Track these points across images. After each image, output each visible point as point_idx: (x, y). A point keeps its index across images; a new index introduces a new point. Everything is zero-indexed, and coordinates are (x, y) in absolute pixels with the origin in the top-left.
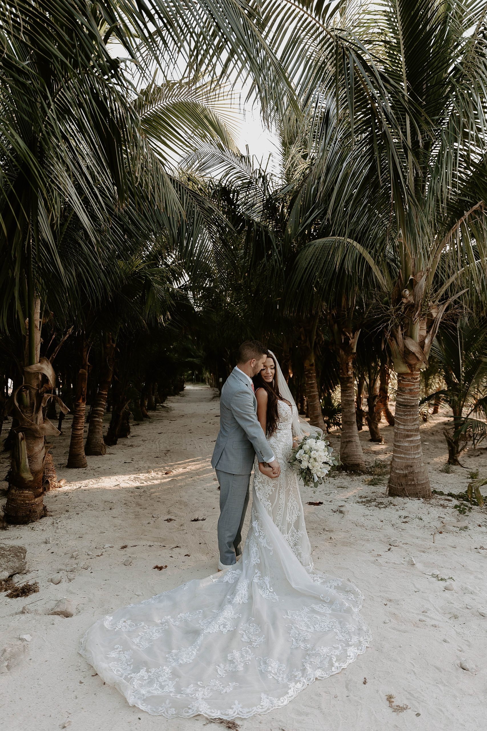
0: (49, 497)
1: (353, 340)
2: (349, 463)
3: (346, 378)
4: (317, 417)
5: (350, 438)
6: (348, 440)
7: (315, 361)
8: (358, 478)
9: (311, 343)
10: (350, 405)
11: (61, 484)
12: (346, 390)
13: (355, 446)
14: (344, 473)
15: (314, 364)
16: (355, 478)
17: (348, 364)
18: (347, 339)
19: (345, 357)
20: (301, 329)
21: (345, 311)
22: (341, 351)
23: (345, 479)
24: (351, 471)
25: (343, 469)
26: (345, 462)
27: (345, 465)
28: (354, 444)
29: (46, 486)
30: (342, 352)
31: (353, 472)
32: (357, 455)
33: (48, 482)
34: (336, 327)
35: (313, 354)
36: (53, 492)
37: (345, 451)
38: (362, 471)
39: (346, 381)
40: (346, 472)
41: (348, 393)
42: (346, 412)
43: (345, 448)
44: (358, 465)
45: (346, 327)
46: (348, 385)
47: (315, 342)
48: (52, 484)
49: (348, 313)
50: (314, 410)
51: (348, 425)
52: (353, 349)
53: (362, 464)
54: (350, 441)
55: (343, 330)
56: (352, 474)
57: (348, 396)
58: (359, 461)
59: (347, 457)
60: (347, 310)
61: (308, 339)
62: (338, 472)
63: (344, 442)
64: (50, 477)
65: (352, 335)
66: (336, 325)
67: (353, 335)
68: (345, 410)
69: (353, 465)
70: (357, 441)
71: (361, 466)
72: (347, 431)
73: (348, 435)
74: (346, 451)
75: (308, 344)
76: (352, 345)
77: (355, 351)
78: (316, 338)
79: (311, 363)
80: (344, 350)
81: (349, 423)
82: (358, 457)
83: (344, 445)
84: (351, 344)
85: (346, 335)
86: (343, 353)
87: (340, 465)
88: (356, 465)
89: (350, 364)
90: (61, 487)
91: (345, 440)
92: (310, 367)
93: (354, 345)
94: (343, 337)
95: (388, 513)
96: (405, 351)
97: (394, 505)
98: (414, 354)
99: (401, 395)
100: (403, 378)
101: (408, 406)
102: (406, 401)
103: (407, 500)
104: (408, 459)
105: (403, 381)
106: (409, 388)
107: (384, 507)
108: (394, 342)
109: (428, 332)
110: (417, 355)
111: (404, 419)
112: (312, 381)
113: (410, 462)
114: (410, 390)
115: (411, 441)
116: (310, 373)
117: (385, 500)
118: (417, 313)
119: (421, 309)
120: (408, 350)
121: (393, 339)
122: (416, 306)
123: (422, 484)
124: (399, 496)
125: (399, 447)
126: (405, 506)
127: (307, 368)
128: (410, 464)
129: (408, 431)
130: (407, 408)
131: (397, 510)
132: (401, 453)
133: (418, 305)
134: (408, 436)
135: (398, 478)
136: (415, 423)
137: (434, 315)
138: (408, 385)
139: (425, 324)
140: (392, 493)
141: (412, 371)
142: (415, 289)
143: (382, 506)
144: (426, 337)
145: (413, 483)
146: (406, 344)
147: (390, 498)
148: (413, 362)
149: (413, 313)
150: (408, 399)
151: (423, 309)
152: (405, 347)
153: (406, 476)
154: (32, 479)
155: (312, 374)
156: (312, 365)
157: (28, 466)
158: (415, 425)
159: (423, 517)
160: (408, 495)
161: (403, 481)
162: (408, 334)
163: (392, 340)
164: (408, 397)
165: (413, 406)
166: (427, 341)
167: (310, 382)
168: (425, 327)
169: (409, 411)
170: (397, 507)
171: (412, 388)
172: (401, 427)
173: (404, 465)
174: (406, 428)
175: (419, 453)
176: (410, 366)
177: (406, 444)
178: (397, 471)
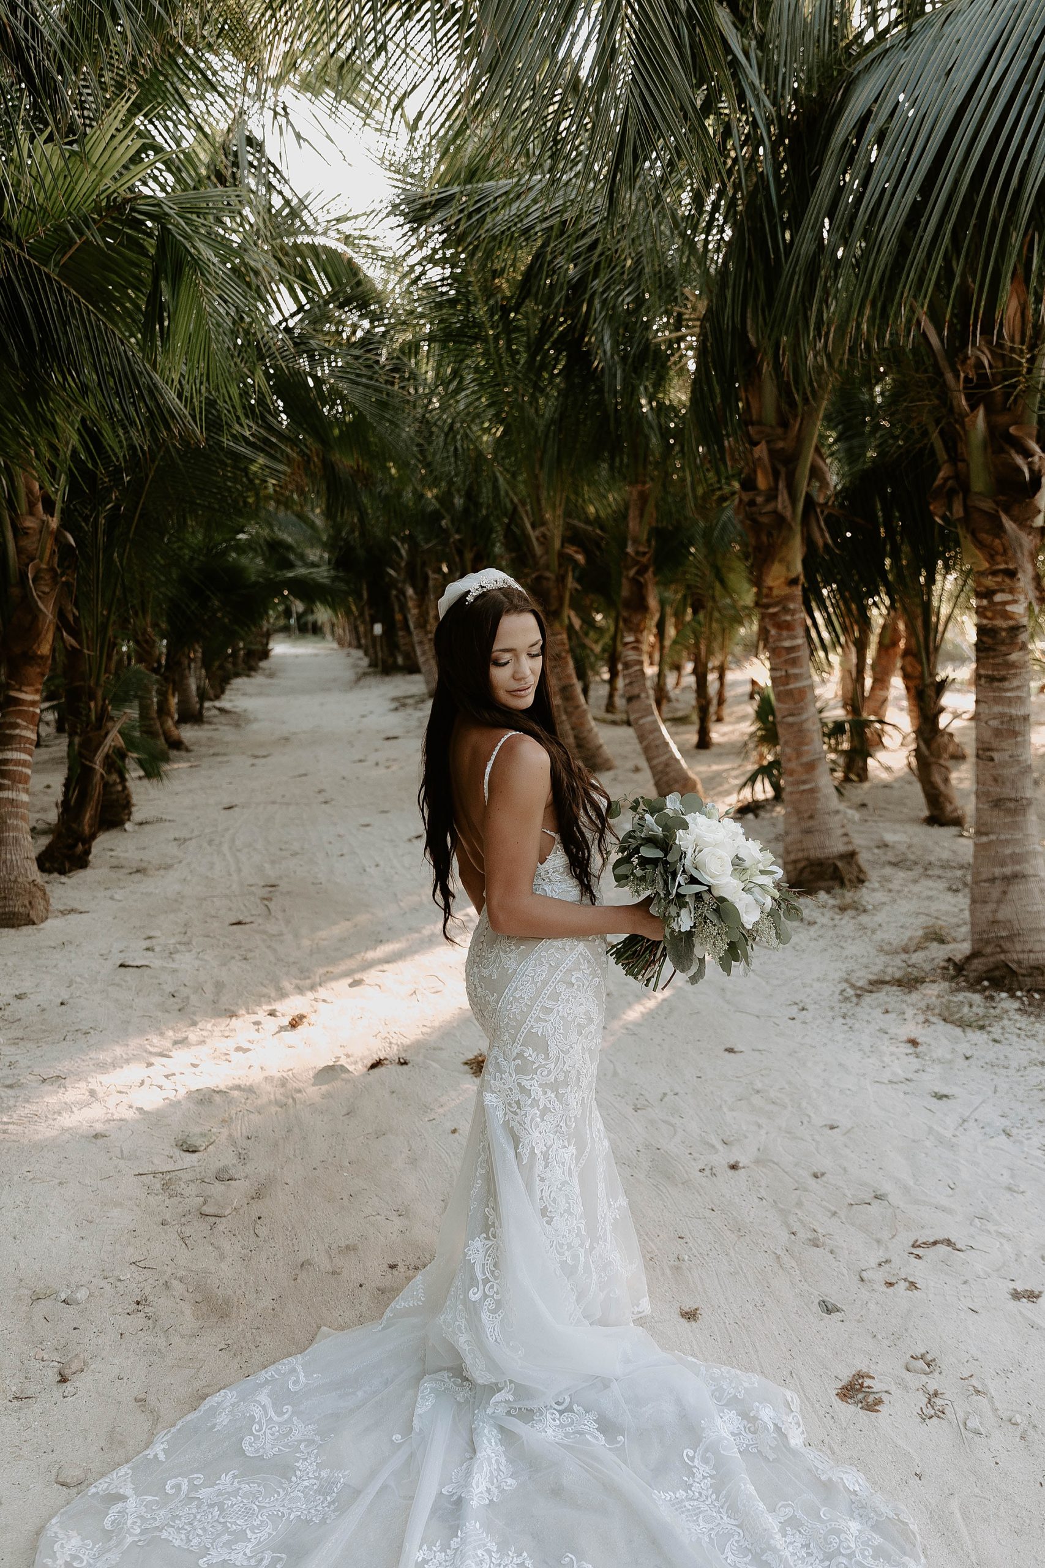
2: (1019, 962)
3: (1004, 630)
5: (1018, 862)
6: (1008, 870)
9: (793, 499)
10: (1016, 734)
12: (1003, 679)
25: (998, 986)
26: (1002, 957)
27: (1000, 966)
37: (1000, 916)
39: (1003, 643)
41: (1012, 690)
42: (1003, 765)
43: (999, 902)
46: (1014, 657)
51: (1008, 811)
54: (1024, 876)
57: (1010, 702)
59: (1011, 938)
68: (996, 755)
72: (1002, 837)
73: (1008, 851)
74: (1007, 913)
79: (793, 575)
81: (1012, 805)
83: (996, 892)
86: (1014, 526)
91: (998, 871)
92: (786, 591)
112: (794, 637)
116: (786, 610)
127: (775, 592)
155: (793, 612)
167: (787, 644)
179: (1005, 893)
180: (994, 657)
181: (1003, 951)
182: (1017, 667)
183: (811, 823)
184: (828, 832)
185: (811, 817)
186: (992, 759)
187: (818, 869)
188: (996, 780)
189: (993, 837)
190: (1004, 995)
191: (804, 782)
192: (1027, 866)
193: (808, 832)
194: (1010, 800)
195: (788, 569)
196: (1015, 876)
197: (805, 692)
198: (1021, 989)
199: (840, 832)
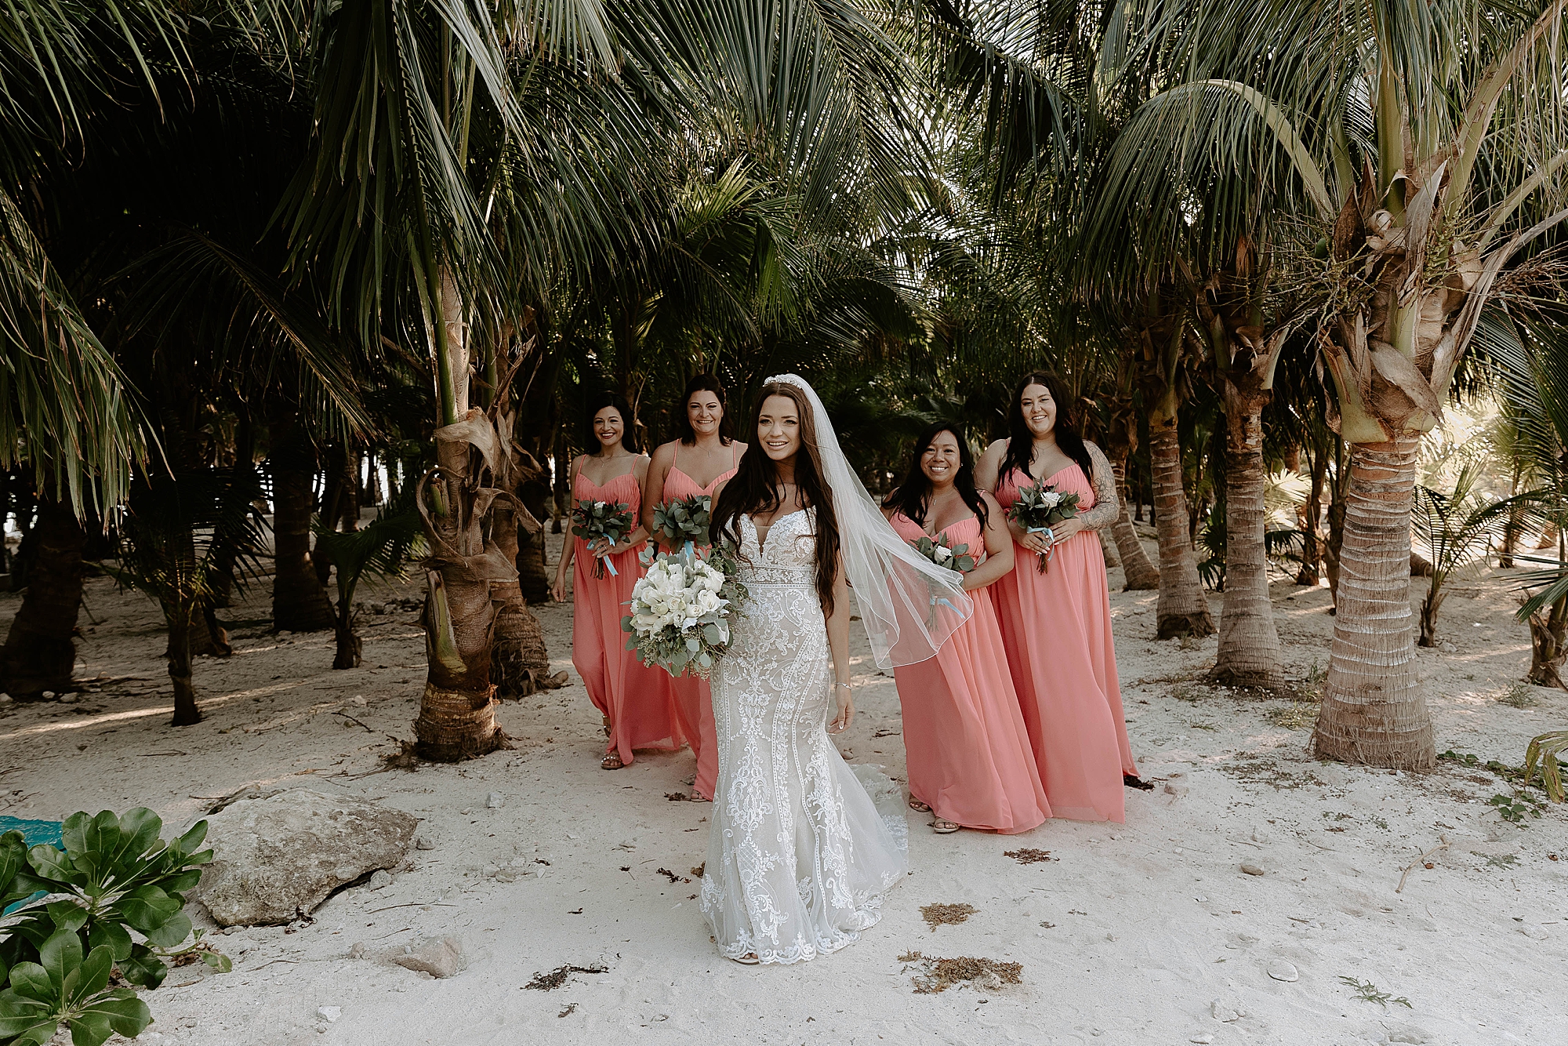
0: (526, 705)
1: (1265, 357)
2: (1238, 668)
3: (1240, 455)
4: (1177, 551)
5: (1246, 606)
6: (1239, 611)
7: (1179, 412)
8: (1257, 705)
9: (1168, 368)
10: (1249, 523)
11: (558, 681)
12: (1240, 487)
13: (1257, 628)
14: (1223, 691)
15: (1176, 421)
16: (1249, 705)
17: (1247, 420)
18: (1245, 355)
19: (1238, 401)
20: (1143, 333)
21: (1243, 282)
22: (1227, 387)
23: (1217, 705)
24: (1242, 688)
25: (1222, 683)
26: (1228, 665)
27: (1227, 671)
28: (1254, 621)
29: (524, 684)
30: (1230, 390)
31: (1246, 690)
32: (1261, 649)
33: (526, 676)
34: (1218, 323)
35: (1172, 394)
36: (538, 698)
37: (1230, 639)
38: (1273, 690)
39: (1239, 463)
40: (1230, 689)
41: (1244, 494)
42: (1239, 542)
43: (1231, 630)
44: (1262, 674)
45: (1246, 324)
46: (1247, 473)
47: (1180, 364)
48: (537, 682)
49: (1253, 287)
50: (1170, 535)
51: (1242, 572)
52: (1263, 380)
53: (1273, 671)
54: (1248, 615)
55: (1237, 332)
56: (1245, 696)
57: (1244, 501)
58: (1267, 665)
59: (1233, 653)
60: (1251, 279)
61: (1160, 357)
62: (1207, 688)
63: (1229, 617)
64: (534, 665)
65: (1261, 344)
66: (1218, 318)
67: (1264, 346)
69: (1250, 673)
70: (1264, 615)
71: (1270, 678)
72: (1237, 589)
73: (1241, 599)
74: (1233, 637)
75: (1159, 370)
76: (1261, 371)
77: (1269, 384)
78: (1184, 355)
79: (1167, 418)
80: (1237, 383)
81: (1245, 569)
82: (1264, 653)
83: (1230, 624)
84: (1256, 369)
85: (1242, 344)
86: (1235, 391)
87: (1216, 671)
88: (1257, 673)
89: (1255, 420)
90: (558, 687)
91: (1232, 611)
92: (1163, 429)
93: (1267, 370)
94: (1234, 350)
95: (1295, 803)
96: (1373, 382)
97: (1319, 784)
98: (1398, 388)
99: (1359, 501)
100: (1368, 455)
101: (1377, 529)
102: (1373, 516)
103: (1358, 771)
104: (1368, 668)
105: (1366, 462)
106: (1384, 481)
107: (1290, 787)
108: (1344, 357)
109: (1446, 328)
110: (1409, 392)
111: (1364, 564)
112: (1169, 462)
113: (1374, 678)
114: (1385, 486)
115: (1382, 623)
116: (1163, 443)
117: (1297, 770)
118: (1412, 277)
119: (1425, 266)
120: (1383, 380)
121: (1341, 349)
122: (1408, 256)
123: (1407, 735)
124: (1338, 760)
125: (1346, 635)
126: (1350, 787)
127: (1156, 430)
128: (1376, 682)
129: (1373, 595)
130: (1373, 536)
131: (1323, 797)
132: (1352, 651)
133: (1414, 253)
134: (1373, 609)
135: (1340, 715)
136: (1395, 575)
137: (1468, 280)
138: (1378, 475)
139: (1439, 306)
140: (1323, 752)
141: (1392, 437)
142: (1409, 209)
143: (1286, 783)
144: (1438, 342)
145: (1380, 730)
146: (1375, 362)
147: (1315, 765)
148: (1394, 412)
149: (1401, 276)
150: (1377, 512)
151: (1431, 265)
152: (1374, 371)
153: (1360, 711)
154: (464, 670)
155: (1168, 444)
156: (1169, 423)
157: (454, 643)
158: (1394, 580)
159: (1390, 821)
160: (1363, 760)
161: (1353, 724)
162: (1385, 336)
163: (1336, 354)
164: (1379, 507)
165: (1393, 530)
166: (1440, 355)
167: (1162, 466)
168: (1438, 315)
169: (1379, 544)
170: (1325, 789)
171: (1392, 481)
172: (1355, 585)
173: (1358, 683)
174: (1368, 586)
175: (1403, 655)
176: (1387, 423)
177: (1367, 630)
178: (1340, 698)
179: (1235, 625)
180: (1234, 473)
181: (1232, 662)
182: (1249, 480)
183: (1175, 590)
184: (1186, 598)
185: (1174, 586)
186: (1233, 539)
187: (1174, 621)
188: (1235, 552)
189: (1232, 589)
190: (1223, 687)
191: (1171, 562)
192: (1251, 608)
193: (1171, 596)
194: (1243, 565)
195: (1164, 415)
196: (1243, 614)
197: (1175, 500)
198: (1236, 686)
199: (1195, 598)
